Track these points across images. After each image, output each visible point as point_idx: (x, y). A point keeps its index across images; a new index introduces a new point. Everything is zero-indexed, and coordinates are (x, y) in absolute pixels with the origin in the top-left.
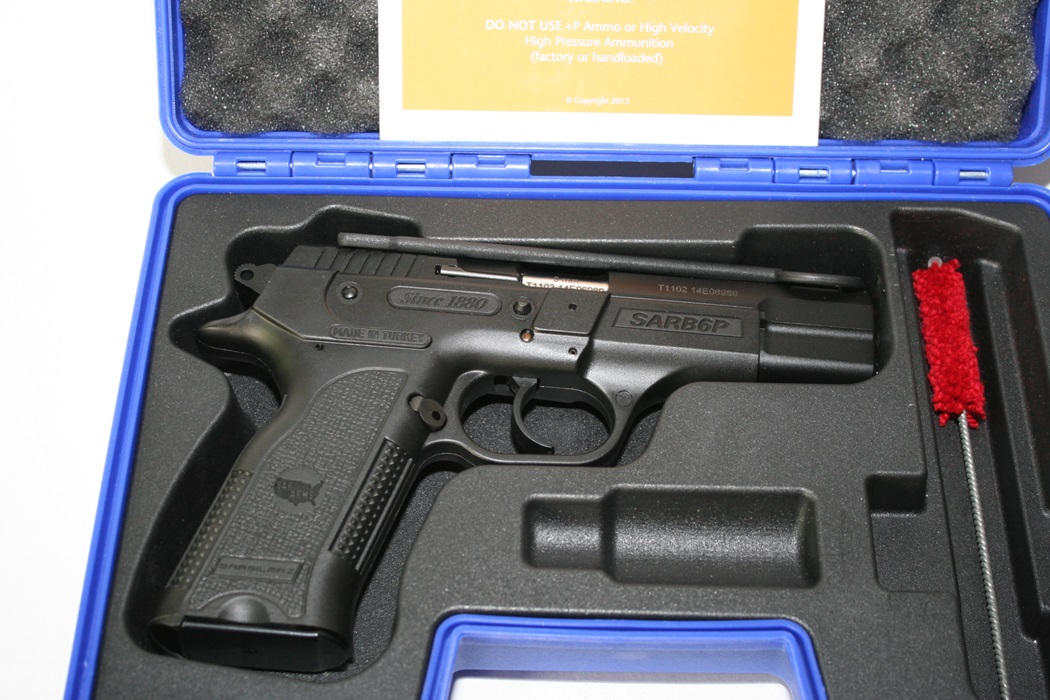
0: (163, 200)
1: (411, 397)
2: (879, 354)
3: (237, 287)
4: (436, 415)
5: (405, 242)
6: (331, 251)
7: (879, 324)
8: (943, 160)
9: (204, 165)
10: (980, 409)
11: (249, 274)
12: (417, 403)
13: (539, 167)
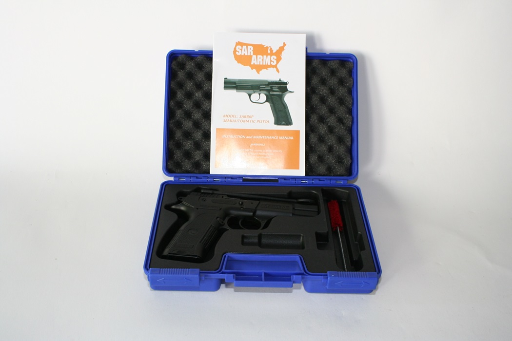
0: (162, 185)
1: (217, 218)
2: (319, 212)
3: (179, 200)
4: (223, 222)
5: (215, 192)
6: (199, 193)
7: (319, 209)
8: (332, 179)
9: (172, 179)
10: (342, 226)
11: (181, 199)
12: (218, 219)
13: (244, 180)
